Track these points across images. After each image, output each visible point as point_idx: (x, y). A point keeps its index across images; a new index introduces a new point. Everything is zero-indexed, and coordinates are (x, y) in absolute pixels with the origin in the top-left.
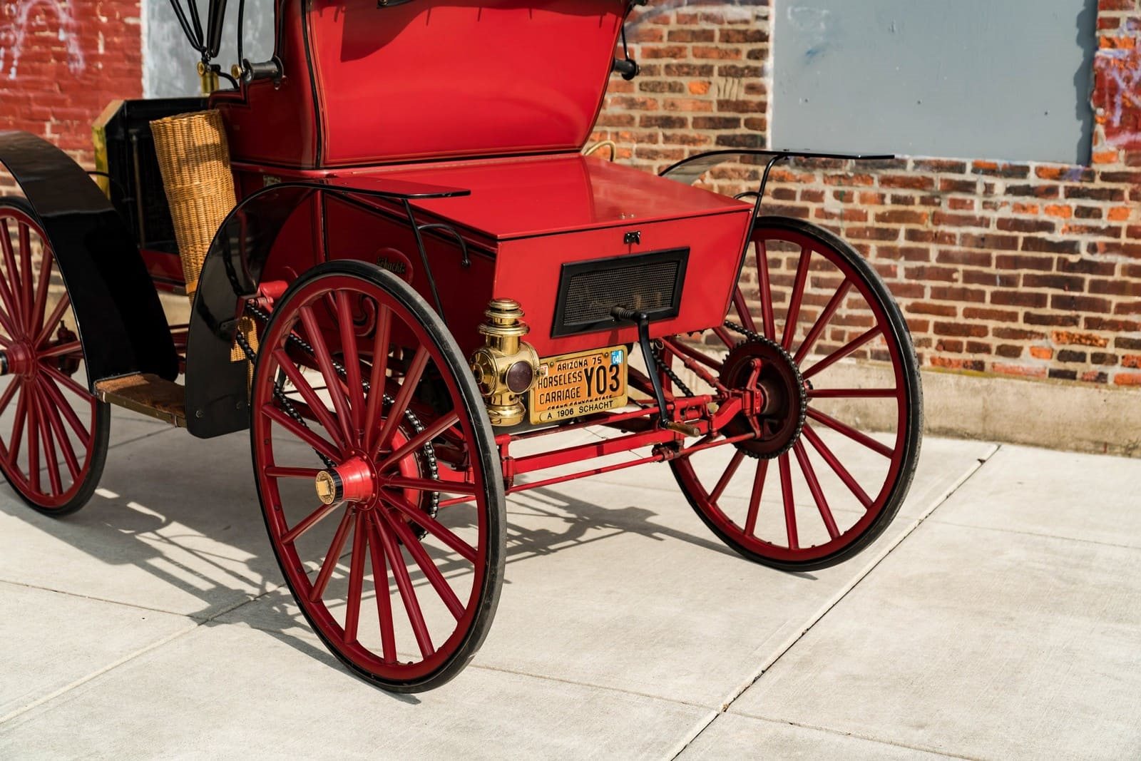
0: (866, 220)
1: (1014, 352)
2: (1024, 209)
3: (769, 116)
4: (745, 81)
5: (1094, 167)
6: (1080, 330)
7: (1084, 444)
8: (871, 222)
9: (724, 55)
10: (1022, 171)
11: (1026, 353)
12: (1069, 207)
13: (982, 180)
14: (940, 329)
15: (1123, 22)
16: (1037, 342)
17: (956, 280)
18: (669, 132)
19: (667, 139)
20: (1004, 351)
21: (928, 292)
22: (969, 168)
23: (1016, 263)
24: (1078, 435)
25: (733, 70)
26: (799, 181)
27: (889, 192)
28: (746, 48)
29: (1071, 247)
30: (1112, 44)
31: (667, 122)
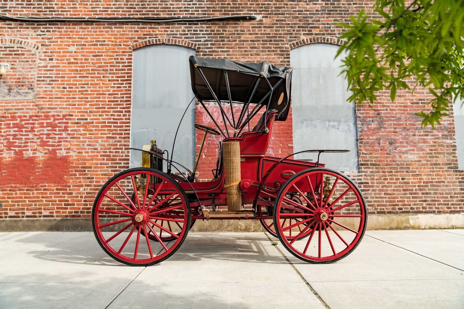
3: (458, 162)
4: (452, 155)
9: (447, 150)
18: (437, 166)
19: (436, 168)
25: (449, 153)
28: (452, 148)
31: (436, 164)
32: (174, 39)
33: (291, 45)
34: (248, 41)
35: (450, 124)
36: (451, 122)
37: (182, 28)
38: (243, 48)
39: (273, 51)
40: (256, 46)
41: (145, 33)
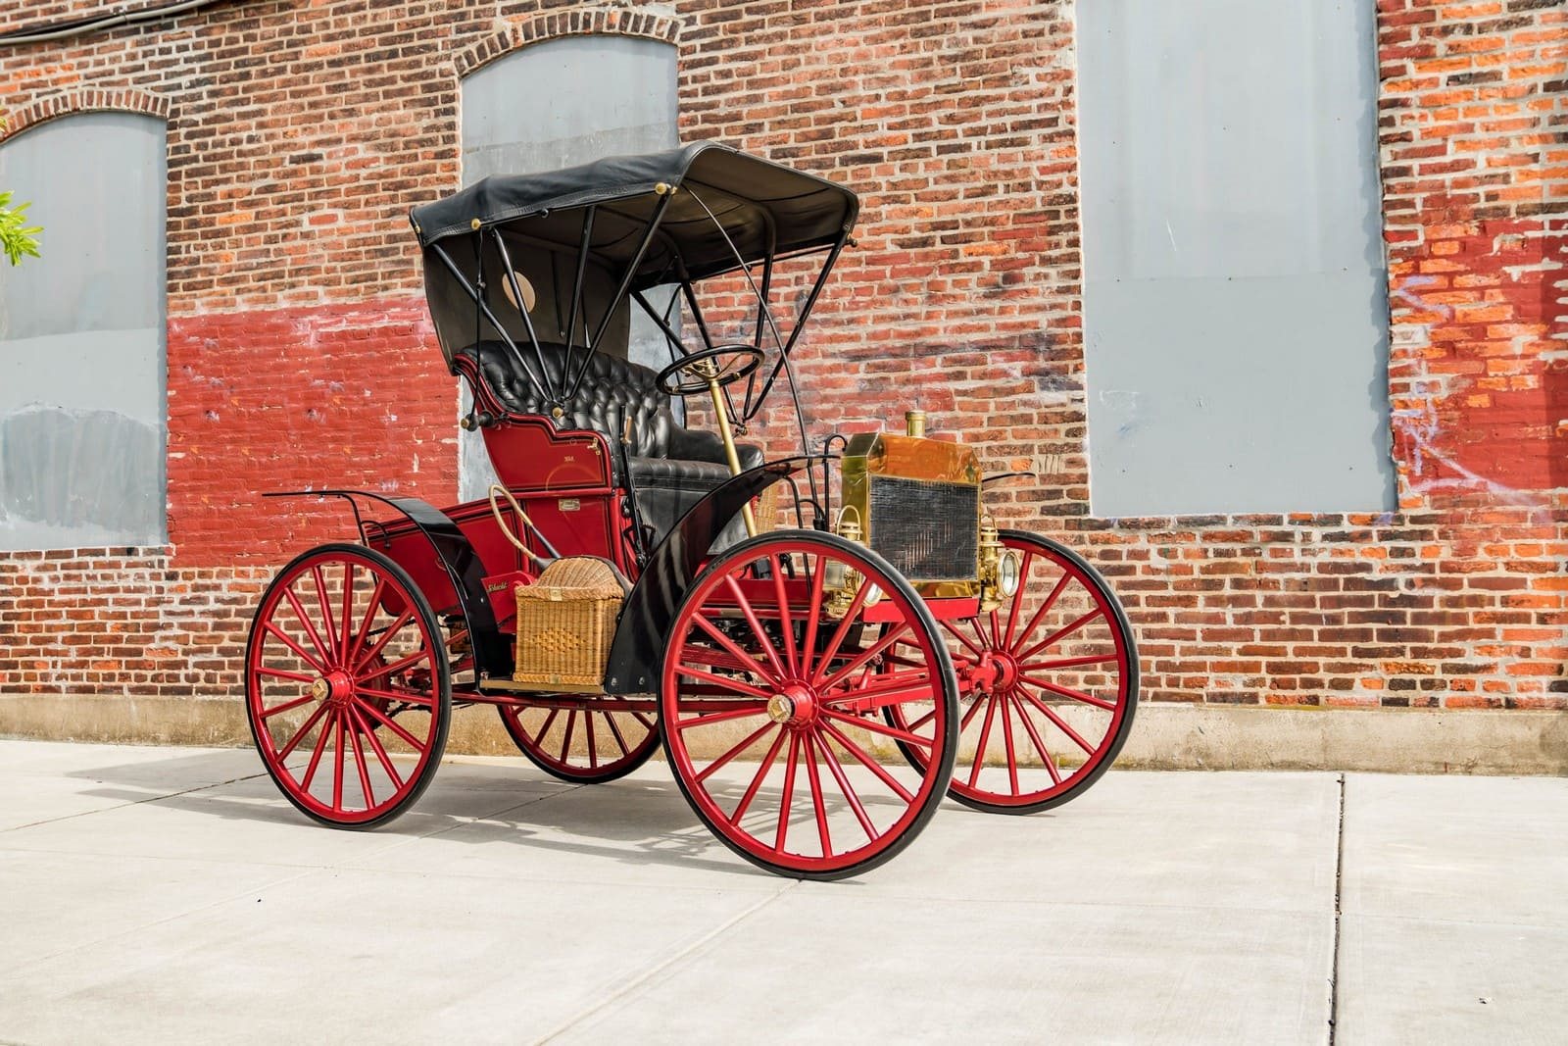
0: (1192, 573)
1: (1347, 685)
2: (1341, 553)
3: (1089, 486)
4: (1065, 456)
5: (1402, 512)
6: (1407, 659)
7: (1425, 766)
8: (1197, 575)
9: (1044, 434)
10: (1337, 520)
11: (1357, 684)
12: (1384, 549)
13: (1298, 530)
14: (1273, 668)
15: (1413, 386)
16: (1367, 674)
17: (1284, 622)
19: (992, 513)
20: (1336, 685)
21: (1257, 635)
22: (1286, 520)
23: (1340, 602)
24: (1419, 758)
25: (1053, 448)
26: (1124, 542)
27: (1211, 546)
28: (1064, 427)
29: (1389, 584)
30: (1405, 405)
32: (105, 90)
33: (459, 59)
34: (319, 66)
35: (1062, 322)
36: (1070, 313)
37: (129, 49)
38: (306, 93)
39: (401, 92)
40: (348, 80)
41: (27, 80)
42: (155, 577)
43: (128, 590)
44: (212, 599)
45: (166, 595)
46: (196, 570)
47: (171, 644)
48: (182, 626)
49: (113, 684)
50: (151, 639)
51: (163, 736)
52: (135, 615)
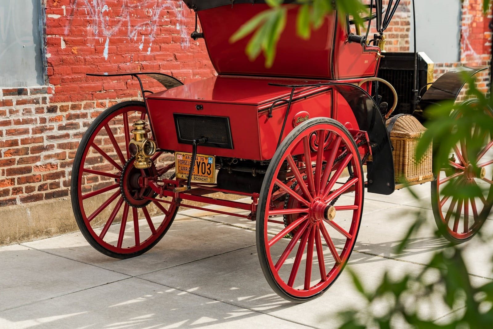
4: (405, 40)
9: (401, 30)
15: (466, 18)
25: (402, 36)
28: (406, 27)
30: (464, 25)
42: (39, 111)
43: (18, 122)
44: (81, 124)
45: (48, 124)
46: (70, 104)
47: (53, 161)
48: (61, 146)
49: (8, 198)
50: (38, 159)
51: (53, 230)
52: (24, 142)
